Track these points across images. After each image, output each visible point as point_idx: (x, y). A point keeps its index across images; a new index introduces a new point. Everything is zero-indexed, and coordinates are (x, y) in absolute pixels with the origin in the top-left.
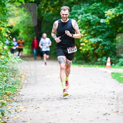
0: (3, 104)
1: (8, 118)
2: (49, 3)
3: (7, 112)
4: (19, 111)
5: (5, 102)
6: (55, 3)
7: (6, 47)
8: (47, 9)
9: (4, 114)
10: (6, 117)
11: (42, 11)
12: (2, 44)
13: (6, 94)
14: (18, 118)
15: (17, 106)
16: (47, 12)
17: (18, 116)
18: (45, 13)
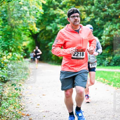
0: (20, 85)
1: (23, 92)
2: (44, 34)
3: (22, 89)
4: (28, 88)
5: (21, 84)
6: (47, 34)
7: (22, 56)
8: (43, 38)
9: (21, 90)
10: (22, 92)
11: (40, 39)
12: (20, 55)
13: (21, 80)
14: (28, 92)
15: (27, 86)
16: (43, 39)
17: (28, 91)
18: (42, 39)
